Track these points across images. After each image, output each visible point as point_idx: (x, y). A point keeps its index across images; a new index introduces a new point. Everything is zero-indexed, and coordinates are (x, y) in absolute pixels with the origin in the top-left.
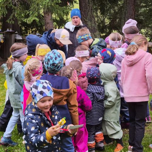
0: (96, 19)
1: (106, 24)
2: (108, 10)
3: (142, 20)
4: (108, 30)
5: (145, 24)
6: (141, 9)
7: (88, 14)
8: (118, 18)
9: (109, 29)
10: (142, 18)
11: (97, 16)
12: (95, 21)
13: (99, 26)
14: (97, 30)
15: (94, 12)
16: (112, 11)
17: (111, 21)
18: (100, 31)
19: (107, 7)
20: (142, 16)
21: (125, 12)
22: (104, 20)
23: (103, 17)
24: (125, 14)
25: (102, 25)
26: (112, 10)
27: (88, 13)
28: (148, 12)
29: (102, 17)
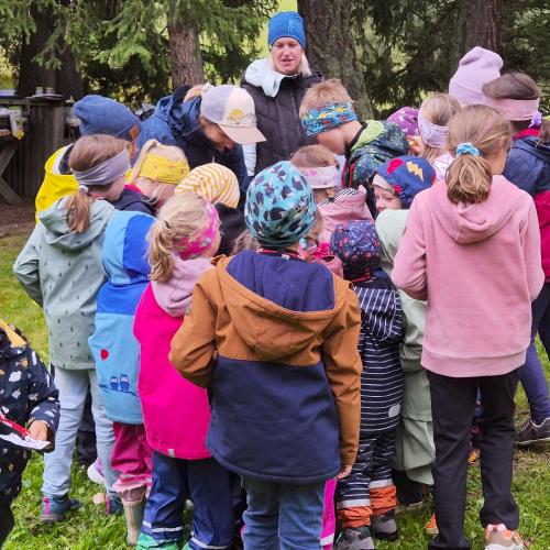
0: (359, 51)
1: (395, 69)
2: (403, 17)
3: (525, 53)
4: (402, 92)
5: (535, 67)
6: (521, 14)
7: (331, 31)
8: (440, 46)
9: (405, 87)
10: (527, 46)
11: (363, 41)
12: (355, 59)
13: (368, 75)
14: (362, 91)
15: (351, 24)
16: (418, 22)
17: (415, 57)
18: (372, 96)
19: (397, 8)
20: (527, 37)
21: (464, 25)
22: (388, 52)
23: (382, 45)
24: (465, 33)
25: (379, 73)
26: (416, 17)
27: (329, 27)
28: (546, 25)
29: (379, 42)
